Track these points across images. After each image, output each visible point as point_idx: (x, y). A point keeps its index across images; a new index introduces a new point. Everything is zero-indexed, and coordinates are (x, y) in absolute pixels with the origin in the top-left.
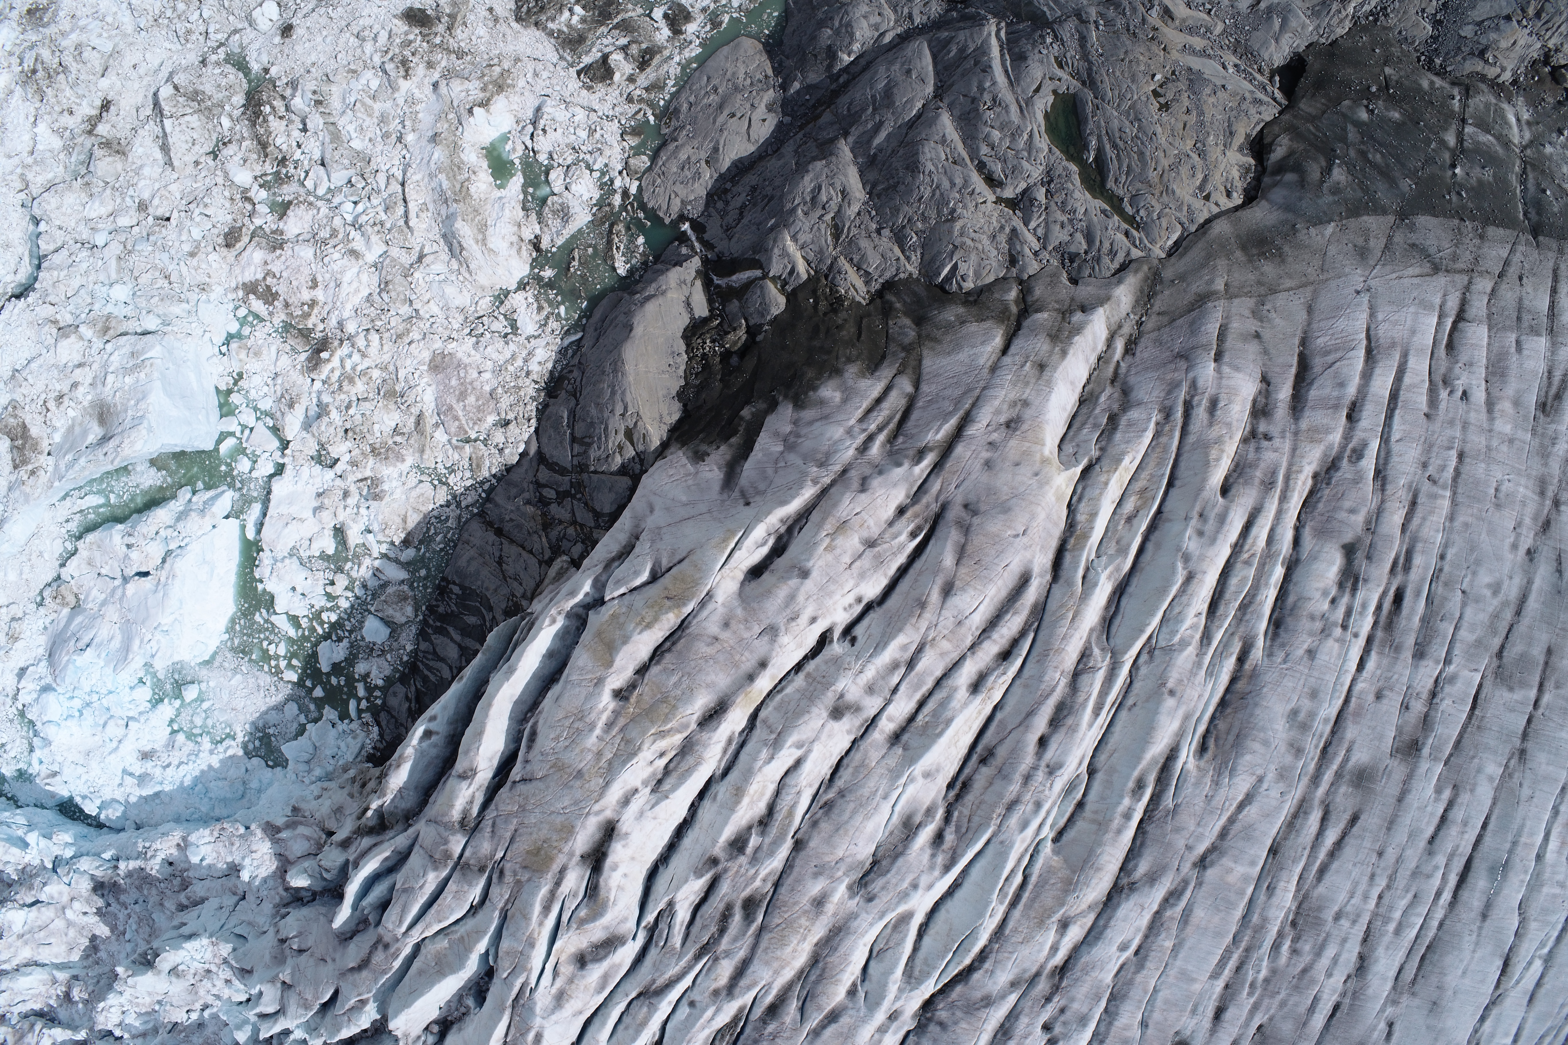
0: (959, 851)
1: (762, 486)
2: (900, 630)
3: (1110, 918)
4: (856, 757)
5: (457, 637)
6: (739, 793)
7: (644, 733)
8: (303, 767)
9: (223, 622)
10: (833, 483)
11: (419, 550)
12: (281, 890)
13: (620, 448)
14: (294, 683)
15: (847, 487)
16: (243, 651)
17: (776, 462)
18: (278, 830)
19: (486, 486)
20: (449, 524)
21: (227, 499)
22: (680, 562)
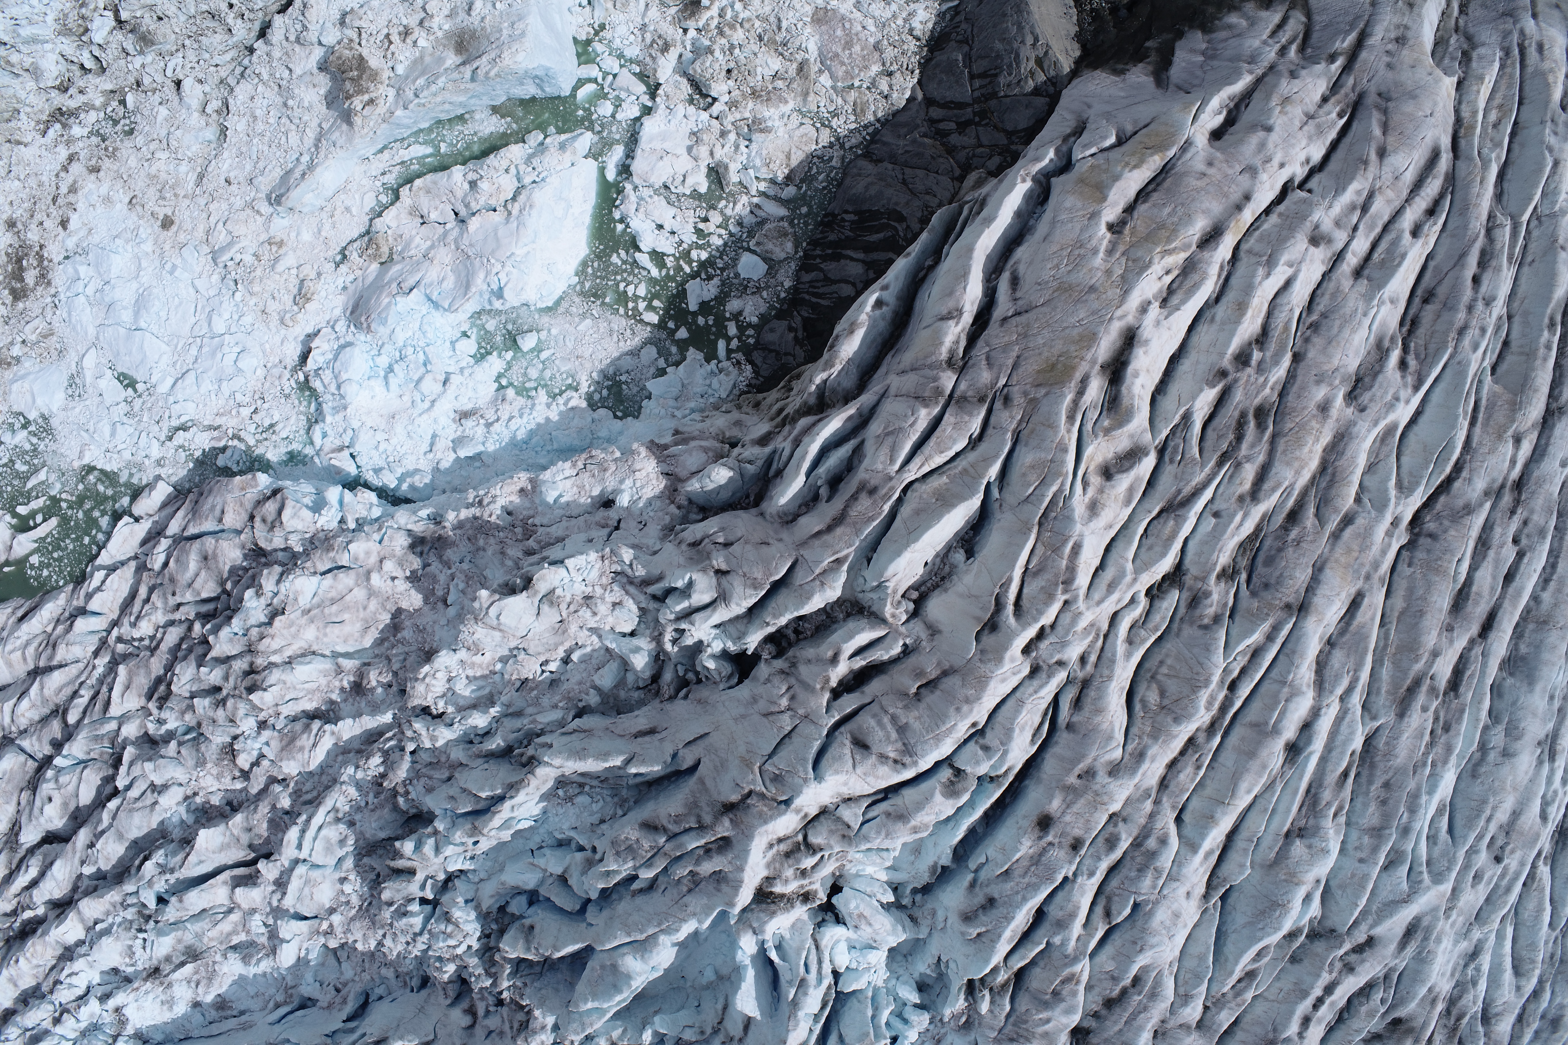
0: (1424, 373)
1: (1196, 82)
2: (1352, 179)
3: (1549, 438)
4: (1331, 286)
5: (860, 255)
6: (1241, 307)
7: (1151, 251)
8: (672, 403)
9: (574, 264)
10: (1264, 75)
11: (800, 188)
12: (673, 509)
13: (1032, 74)
14: (653, 326)
15: (1279, 75)
16: (595, 294)
17: (1201, 67)
18: (665, 447)
19: (870, 130)
20: (834, 163)
21: (586, 140)
22: (1146, 126)
